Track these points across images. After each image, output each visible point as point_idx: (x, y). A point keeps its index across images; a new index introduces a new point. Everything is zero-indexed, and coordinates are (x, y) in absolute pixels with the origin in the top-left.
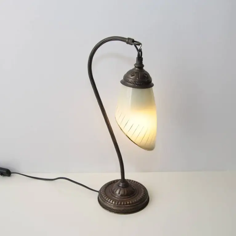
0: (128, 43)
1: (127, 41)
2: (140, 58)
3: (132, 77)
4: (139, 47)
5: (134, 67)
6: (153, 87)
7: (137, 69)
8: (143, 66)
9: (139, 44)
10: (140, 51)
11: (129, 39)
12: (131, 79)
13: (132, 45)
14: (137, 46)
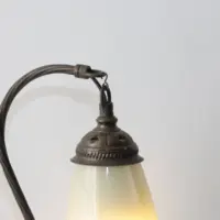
0: (78, 75)
1: (76, 71)
2: (107, 105)
3: (93, 145)
4: (101, 81)
5: (95, 125)
6: (142, 163)
7: (102, 126)
8: (116, 120)
9: (102, 75)
10: (104, 89)
11: (79, 66)
12: (93, 148)
13: (87, 78)
14: (99, 79)
